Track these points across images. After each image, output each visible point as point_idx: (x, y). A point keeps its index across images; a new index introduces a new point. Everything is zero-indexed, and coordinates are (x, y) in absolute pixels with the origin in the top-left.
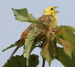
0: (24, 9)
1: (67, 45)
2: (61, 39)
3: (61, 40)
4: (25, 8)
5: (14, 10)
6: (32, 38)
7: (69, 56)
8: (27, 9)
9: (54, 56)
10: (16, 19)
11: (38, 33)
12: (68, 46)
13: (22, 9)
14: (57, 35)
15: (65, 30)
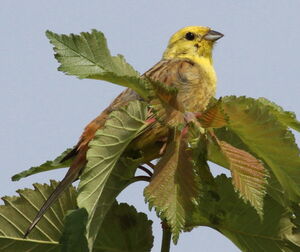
0: (90, 32)
1: (246, 166)
2: (227, 145)
3: (225, 146)
4: (94, 31)
5: (56, 36)
6: (117, 140)
7: (253, 204)
8: (102, 34)
9: (194, 205)
10: (59, 69)
11: (143, 124)
12: (249, 170)
13: (83, 33)
14: (211, 129)
15: (247, 111)
